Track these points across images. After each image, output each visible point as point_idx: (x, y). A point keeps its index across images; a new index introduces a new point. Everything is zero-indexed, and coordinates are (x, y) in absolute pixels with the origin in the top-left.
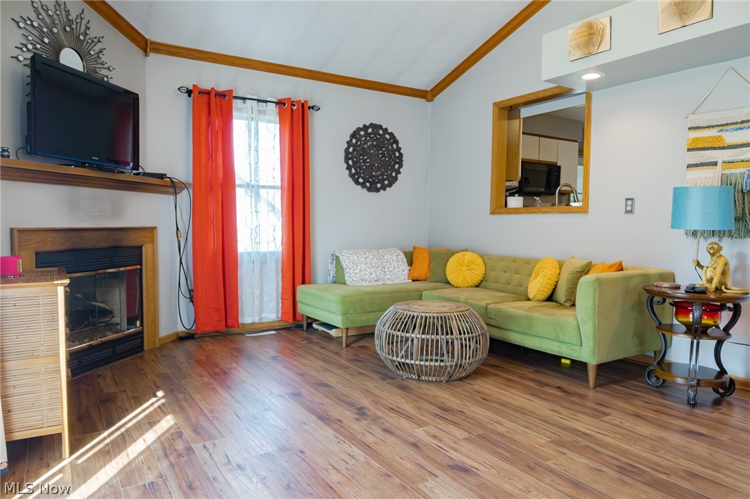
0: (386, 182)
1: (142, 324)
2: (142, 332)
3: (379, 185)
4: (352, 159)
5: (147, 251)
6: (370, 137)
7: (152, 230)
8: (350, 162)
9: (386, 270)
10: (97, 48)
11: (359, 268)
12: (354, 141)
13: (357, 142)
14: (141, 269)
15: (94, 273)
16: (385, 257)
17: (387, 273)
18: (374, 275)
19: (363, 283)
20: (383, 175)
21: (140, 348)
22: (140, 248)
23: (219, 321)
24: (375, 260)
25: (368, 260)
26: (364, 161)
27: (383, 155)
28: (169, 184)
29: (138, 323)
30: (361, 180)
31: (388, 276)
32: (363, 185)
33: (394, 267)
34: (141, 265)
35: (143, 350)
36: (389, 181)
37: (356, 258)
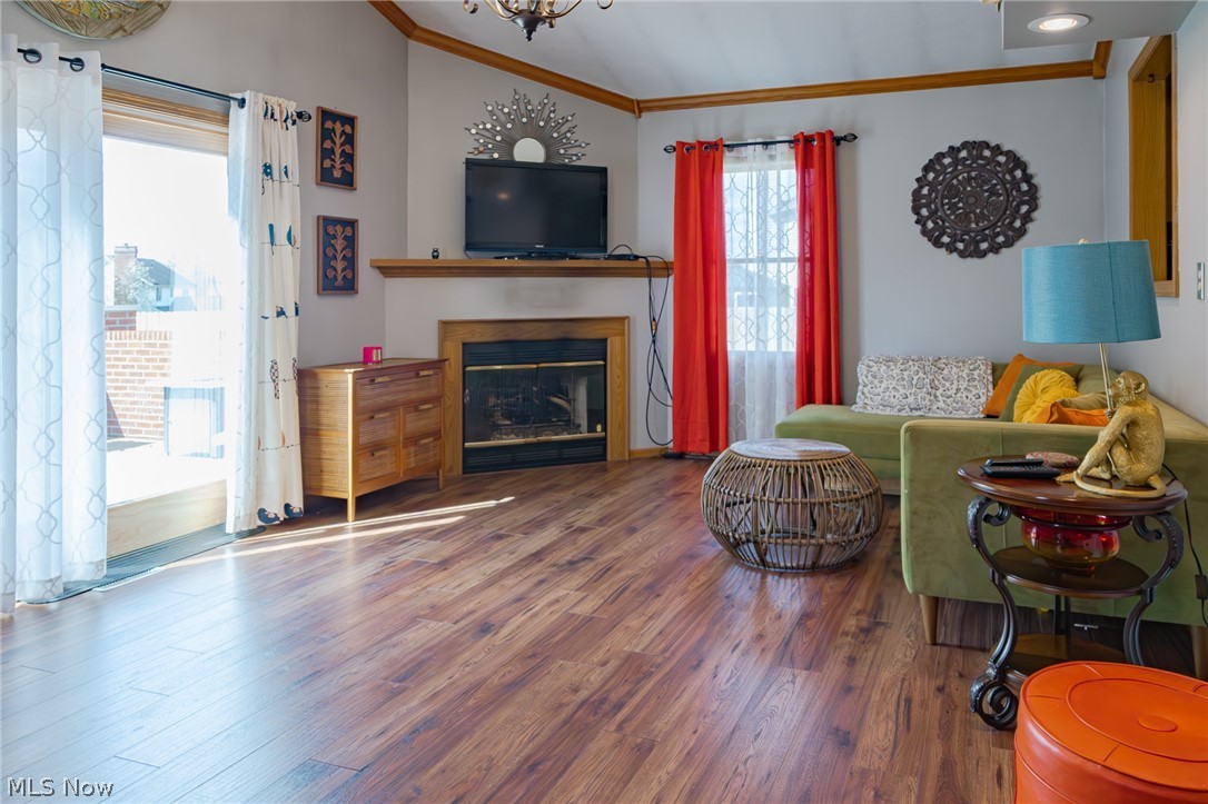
0: (1001, 239)
1: (605, 429)
2: (605, 439)
3: (984, 246)
4: (927, 206)
5: (613, 345)
6: (964, 165)
7: (622, 320)
8: (924, 212)
9: (938, 393)
10: (564, 129)
11: (884, 385)
12: (931, 176)
13: (936, 178)
14: (605, 366)
15: (535, 366)
16: (946, 372)
17: (940, 398)
18: (911, 399)
19: (888, 412)
20: (994, 225)
21: (603, 457)
22: (604, 341)
23: (702, 441)
24: (921, 374)
25: (906, 373)
26: (953, 207)
27: (993, 192)
28: (645, 266)
29: (599, 428)
30: (946, 239)
31: (941, 404)
32: (951, 248)
33: (958, 390)
34: (605, 360)
35: (606, 460)
36: (1006, 236)
37: (884, 368)
